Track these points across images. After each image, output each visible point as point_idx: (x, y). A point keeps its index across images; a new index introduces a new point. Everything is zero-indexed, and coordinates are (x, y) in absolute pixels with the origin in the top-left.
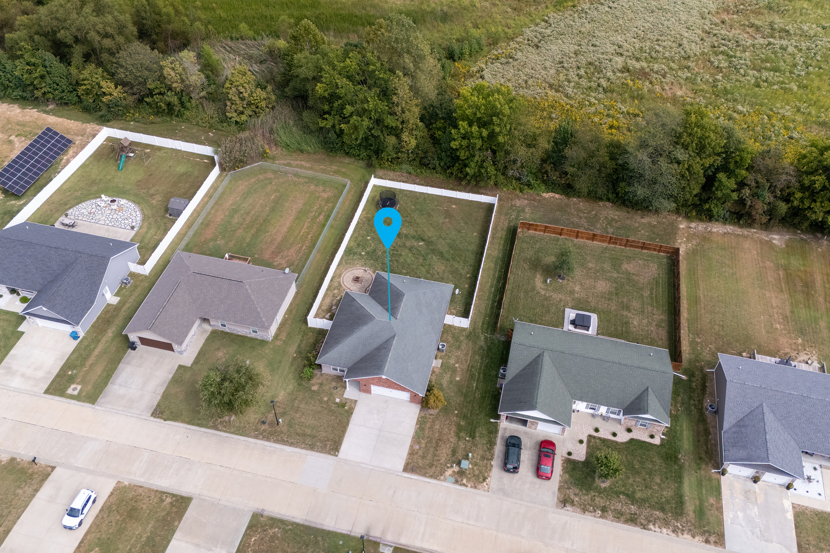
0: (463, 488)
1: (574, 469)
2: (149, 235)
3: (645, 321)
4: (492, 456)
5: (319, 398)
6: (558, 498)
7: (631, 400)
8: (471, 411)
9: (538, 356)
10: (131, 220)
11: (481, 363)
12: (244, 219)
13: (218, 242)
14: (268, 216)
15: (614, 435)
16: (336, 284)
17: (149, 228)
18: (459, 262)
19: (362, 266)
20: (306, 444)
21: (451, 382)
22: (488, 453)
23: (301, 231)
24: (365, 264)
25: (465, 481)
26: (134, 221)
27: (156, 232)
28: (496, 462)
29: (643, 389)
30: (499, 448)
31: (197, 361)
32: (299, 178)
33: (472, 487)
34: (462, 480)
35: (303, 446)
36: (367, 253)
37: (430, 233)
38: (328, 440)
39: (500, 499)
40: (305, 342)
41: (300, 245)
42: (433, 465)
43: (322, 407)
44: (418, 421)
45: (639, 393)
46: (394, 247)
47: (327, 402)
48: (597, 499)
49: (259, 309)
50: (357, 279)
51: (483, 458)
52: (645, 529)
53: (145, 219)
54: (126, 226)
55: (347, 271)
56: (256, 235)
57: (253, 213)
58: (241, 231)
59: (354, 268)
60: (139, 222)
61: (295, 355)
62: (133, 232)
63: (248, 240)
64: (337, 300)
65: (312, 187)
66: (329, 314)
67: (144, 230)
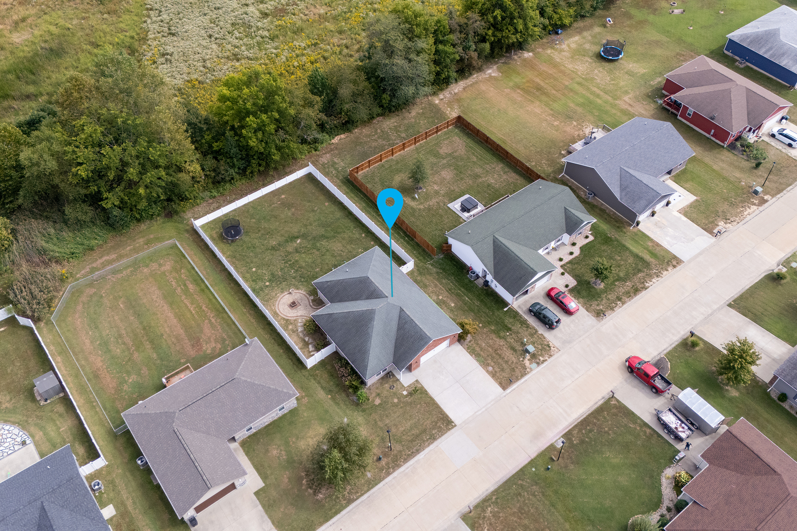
0: (545, 364)
1: (579, 292)
2: (52, 434)
3: (496, 176)
4: (534, 328)
5: (390, 404)
6: (594, 316)
7: (564, 223)
8: (487, 316)
9: (494, 242)
10: (9, 440)
11: (452, 282)
12: (124, 343)
13: (130, 381)
14: (141, 323)
15: (571, 253)
16: (283, 322)
17: (42, 428)
18: (344, 232)
19: (282, 292)
20: (427, 440)
21: (452, 310)
22: (529, 330)
23: (190, 310)
24: (282, 289)
25: (541, 359)
26: (14, 437)
27: (56, 425)
28: (541, 330)
29: (564, 211)
30: (532, 321)
31: (264, 476)
32: (122, 273)
33: (549, 358)
34: (540, 360)
35: (427, 444)
36: (270, 281)
37: (295, 229)
38: (437, 423)
39: (571, 348)
40: (322, 381)
41: (207, 321)
42: (513, 369)
43: (401, 407)
44: (469, 353)
45: (564, 214)
46: (284, 260)
47: (400, 401)
48: (609, 296)
49: (272, 387)
50: (293, 305)
51: (532, 335)
52: (646, 289)
53: (23, 426)
54: (12, 448)
55: (277, 305)
56: (156, 347)
57: (123, 332)
58: (136, 355)
59: (279, 299)
60: (21, 433)
61: (329, 396)
62: (31, 447)
63: (155, 356)
64: (301, 332)
65: (145, 270)
66: (310, 346)
67: (39, 435)
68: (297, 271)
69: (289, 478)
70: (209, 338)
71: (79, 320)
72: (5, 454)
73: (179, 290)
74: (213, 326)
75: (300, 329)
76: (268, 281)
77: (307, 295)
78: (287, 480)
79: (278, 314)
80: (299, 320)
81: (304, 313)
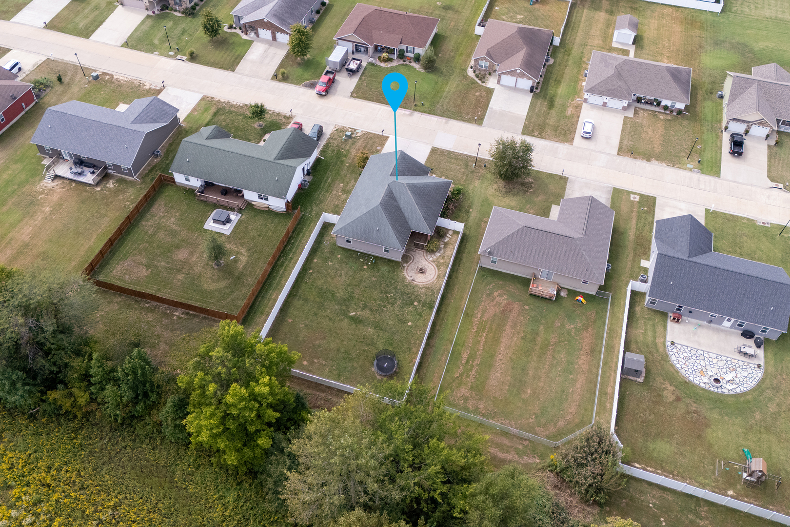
0: (351, 127)
2: (650, 334)
4: (328, 140)
6: (292, 118)
9: (279, 159)
10: (682, 356)
11: (320, 194)
13: (572, 326)
16: (442, 268)
19: (417, 286)
20: (454, 154)
21: (347, 183)
22: (331, 141)
23: (486, 338)
24: (414, 288)
26: (677, 356)
28: (326, 136)
30: (323, 142)
33: (346, 127)
34: (351, 131)
35: (456, 153)
38: (439, 154)
39: (329, 121)
41: (484, 318)
42: (369, 138)
43: (445, 173)
47: (442, 175)
48: (268, 117)
50: (422, 271)
53: (665, 358)
54: (682, 349)
55: (431, 281)
56: (535, 333)
57: (546, 367)
58: (553, 341)
59: (425, 284)
60: (671, 353)
61: (471, 210)
62: (669, 338)
63: (541, 328)
64: (440, 253)
65: (482, 406)
66: (446, 241)
67: (659, 341)
68: (386, 293)
69: (537, 197)
70: (495, 305)
71: (570, 411)
72: (689, 349)
73: (477, 362)
74: (484, 312)
75: (438, 254)
76: (414, 305)
77: (405, 269)
78: (540, 197)
79: (438, 275)
80: (431, 259)
81: (423, 258)
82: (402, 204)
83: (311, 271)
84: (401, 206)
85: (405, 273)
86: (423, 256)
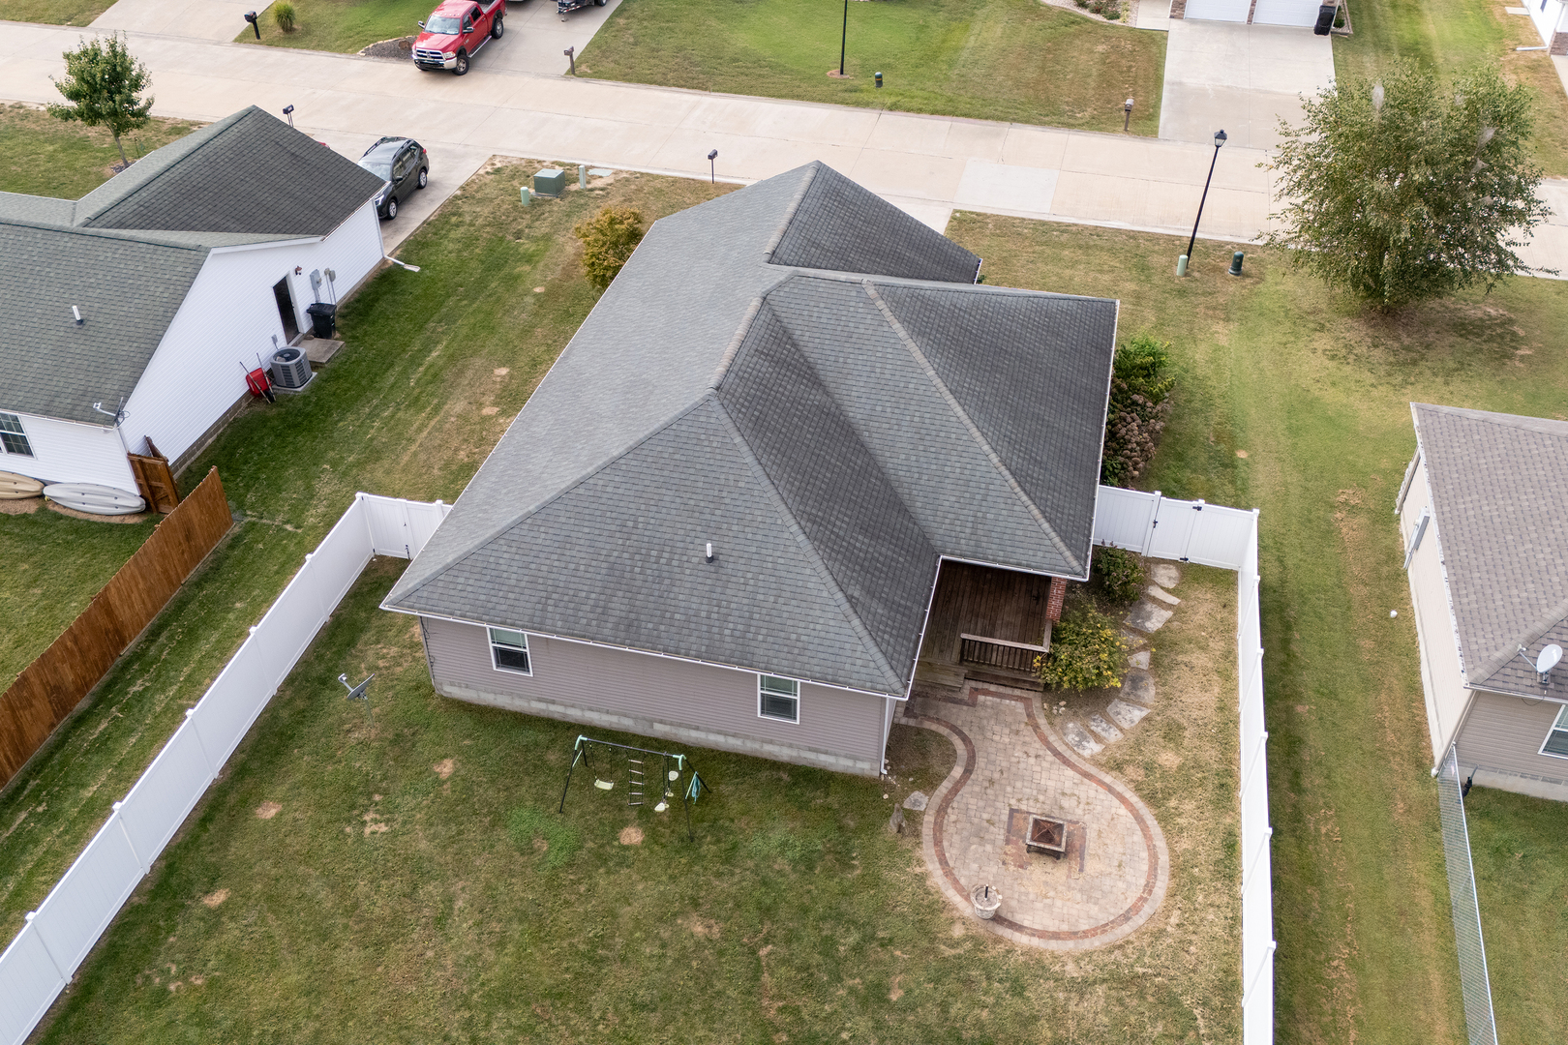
19: (1038, 966)
24: (1018, 989)
55: (1139, 920)
59: (1096, 943)
61: (1242, 454)
64: (1139, 703)
75: (1131, 716)
77: (925, 831)
79: (1181, 868)
80: (1092, 748)
81: (1037, 746)
82: (859, 401)
83: (218, 898)
84: (856, 413)
85: (933, 867)
86: (1028, 734)
